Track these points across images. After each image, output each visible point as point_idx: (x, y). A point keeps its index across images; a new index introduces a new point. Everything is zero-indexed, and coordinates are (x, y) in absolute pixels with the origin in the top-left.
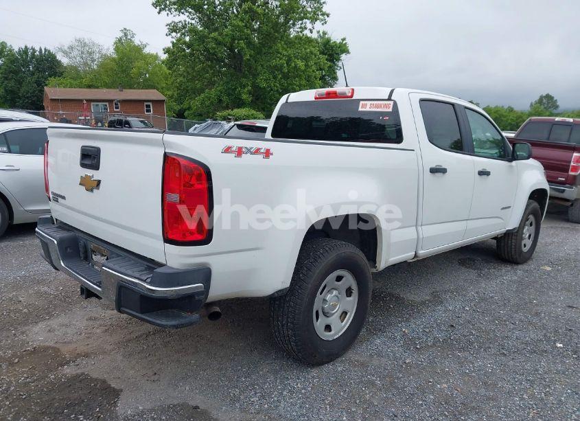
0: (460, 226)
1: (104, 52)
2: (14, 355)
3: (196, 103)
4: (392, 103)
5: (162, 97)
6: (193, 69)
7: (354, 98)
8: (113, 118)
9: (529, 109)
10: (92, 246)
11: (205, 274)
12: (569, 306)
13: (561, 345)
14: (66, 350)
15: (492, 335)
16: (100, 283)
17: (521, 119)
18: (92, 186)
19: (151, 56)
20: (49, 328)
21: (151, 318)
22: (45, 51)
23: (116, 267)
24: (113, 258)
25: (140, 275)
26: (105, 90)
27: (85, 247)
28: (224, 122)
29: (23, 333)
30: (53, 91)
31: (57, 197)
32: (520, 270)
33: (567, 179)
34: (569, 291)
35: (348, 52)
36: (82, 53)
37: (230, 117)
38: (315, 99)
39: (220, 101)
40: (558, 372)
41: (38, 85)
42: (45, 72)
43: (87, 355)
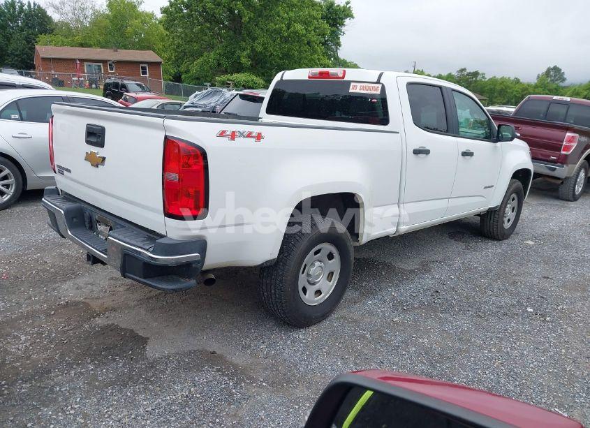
0: (442, 204)
1: (97, 8)
2: (50, 308)
3: (195, 67)
4: (380, 86)
5: (158, 59)
6: (192, 31)
7: (346, 79)
8: (108, 81)
9: (536, 82)
10: (96, 217)
11: (200, 245)
12: (545, 277)
13: (532, 310)
14: (95, 305)
15: (471, 300)
16: (106, 250)
17: (525, 92)
18: (98, 162)
19: (147, 14)
20: (76, 286)
21: (152, 282)
22: (35, 6)
23: (120, 237)
24: (118, 228)
25: (144, 245)
26: (99, 50)
27: (91, 218)
28: (225, 90)
29: (54, 289)
30: (44, 49)
31: (62, 170)
32: (504, 245)
33: (558, 158)
34: (547, 264)
35: (352, 17)
36: (75, 9)
37: (228, 82)
38: (309, 77)
39: (219, 64)
40: (525, 332)
41: (28, 42)
42: (35, 28)
43: (114, 310)
